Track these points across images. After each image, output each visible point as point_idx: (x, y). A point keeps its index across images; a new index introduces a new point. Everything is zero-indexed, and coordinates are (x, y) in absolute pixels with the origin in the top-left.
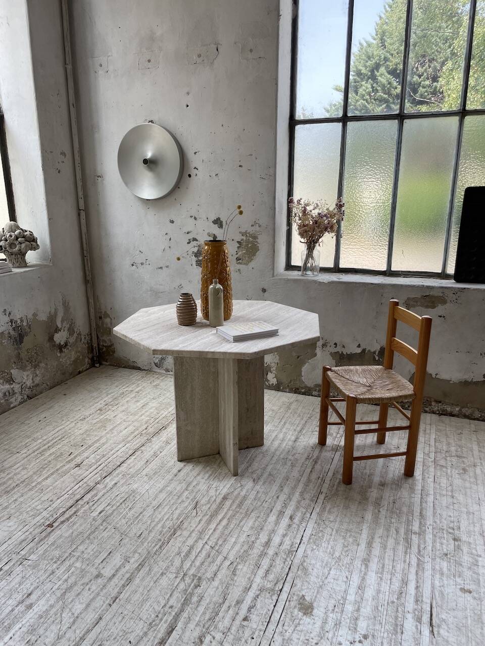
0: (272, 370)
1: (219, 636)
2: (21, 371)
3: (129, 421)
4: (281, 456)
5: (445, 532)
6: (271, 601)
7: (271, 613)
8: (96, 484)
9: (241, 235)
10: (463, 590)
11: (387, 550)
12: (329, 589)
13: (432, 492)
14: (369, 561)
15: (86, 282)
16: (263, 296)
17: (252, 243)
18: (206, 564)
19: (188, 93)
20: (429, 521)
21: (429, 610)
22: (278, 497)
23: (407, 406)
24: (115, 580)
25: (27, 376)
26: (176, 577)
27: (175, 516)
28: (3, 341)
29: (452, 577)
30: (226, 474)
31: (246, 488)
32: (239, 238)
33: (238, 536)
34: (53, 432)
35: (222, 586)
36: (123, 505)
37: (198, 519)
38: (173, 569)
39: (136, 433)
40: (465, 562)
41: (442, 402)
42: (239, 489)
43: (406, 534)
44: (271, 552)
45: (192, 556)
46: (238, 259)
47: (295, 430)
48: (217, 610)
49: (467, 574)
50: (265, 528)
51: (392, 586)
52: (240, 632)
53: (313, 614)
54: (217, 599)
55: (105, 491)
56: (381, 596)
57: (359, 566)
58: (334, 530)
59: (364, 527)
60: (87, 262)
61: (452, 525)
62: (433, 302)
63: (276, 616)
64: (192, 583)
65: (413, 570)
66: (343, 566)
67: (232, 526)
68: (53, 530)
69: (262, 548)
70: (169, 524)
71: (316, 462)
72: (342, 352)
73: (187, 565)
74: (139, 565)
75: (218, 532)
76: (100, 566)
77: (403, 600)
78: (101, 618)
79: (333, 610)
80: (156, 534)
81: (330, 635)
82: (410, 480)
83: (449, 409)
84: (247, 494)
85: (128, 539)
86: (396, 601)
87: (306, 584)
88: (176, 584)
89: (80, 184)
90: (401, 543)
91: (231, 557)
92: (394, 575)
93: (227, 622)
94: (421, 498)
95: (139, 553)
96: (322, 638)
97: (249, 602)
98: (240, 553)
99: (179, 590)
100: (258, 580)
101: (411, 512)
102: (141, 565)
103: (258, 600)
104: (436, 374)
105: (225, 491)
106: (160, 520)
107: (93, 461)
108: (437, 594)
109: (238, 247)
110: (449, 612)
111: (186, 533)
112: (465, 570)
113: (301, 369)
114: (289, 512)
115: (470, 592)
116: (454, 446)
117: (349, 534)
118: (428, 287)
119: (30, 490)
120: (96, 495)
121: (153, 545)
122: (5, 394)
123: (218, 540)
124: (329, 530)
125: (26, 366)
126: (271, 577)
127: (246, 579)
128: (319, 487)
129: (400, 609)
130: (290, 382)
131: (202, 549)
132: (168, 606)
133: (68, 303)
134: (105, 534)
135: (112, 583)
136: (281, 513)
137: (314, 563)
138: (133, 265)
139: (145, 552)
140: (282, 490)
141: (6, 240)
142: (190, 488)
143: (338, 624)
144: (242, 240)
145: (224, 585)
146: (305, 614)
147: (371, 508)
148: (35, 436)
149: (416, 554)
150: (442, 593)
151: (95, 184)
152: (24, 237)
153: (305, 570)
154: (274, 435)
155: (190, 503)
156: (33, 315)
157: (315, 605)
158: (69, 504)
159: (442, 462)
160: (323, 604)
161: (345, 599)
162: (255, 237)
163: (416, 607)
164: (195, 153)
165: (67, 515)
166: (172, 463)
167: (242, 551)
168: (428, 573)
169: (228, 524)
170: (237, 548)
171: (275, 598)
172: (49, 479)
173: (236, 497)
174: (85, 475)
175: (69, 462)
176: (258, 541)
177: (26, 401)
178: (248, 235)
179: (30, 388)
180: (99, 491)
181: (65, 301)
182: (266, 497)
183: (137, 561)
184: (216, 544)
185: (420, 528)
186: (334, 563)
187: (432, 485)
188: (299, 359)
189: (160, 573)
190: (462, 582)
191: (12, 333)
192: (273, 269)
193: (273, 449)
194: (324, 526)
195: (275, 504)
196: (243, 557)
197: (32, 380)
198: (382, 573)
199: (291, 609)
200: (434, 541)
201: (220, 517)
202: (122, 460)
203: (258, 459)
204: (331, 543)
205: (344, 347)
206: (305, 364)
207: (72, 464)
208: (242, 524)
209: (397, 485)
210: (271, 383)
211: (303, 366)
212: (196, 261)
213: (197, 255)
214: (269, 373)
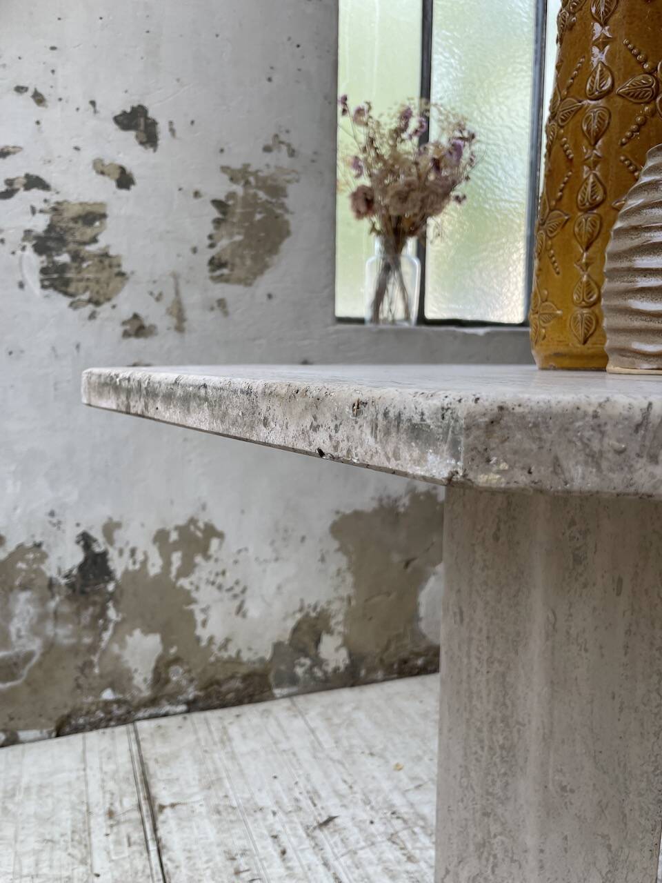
0: (333, 622)
9: (226, 177)
17: (265, 207)
32: (220, 187)
46: (216, 264)
109: (217, 223)
113: (415, 596)
130: (387, 648)
144: (232, 195)
162: (276, 191)
178: (252, 179)
188: (409, 569)
206: (426, 580)
210: (330, 669)
211: (422, 588)
212: (44, 271)
213: (44, 244)
214: (325, 637)
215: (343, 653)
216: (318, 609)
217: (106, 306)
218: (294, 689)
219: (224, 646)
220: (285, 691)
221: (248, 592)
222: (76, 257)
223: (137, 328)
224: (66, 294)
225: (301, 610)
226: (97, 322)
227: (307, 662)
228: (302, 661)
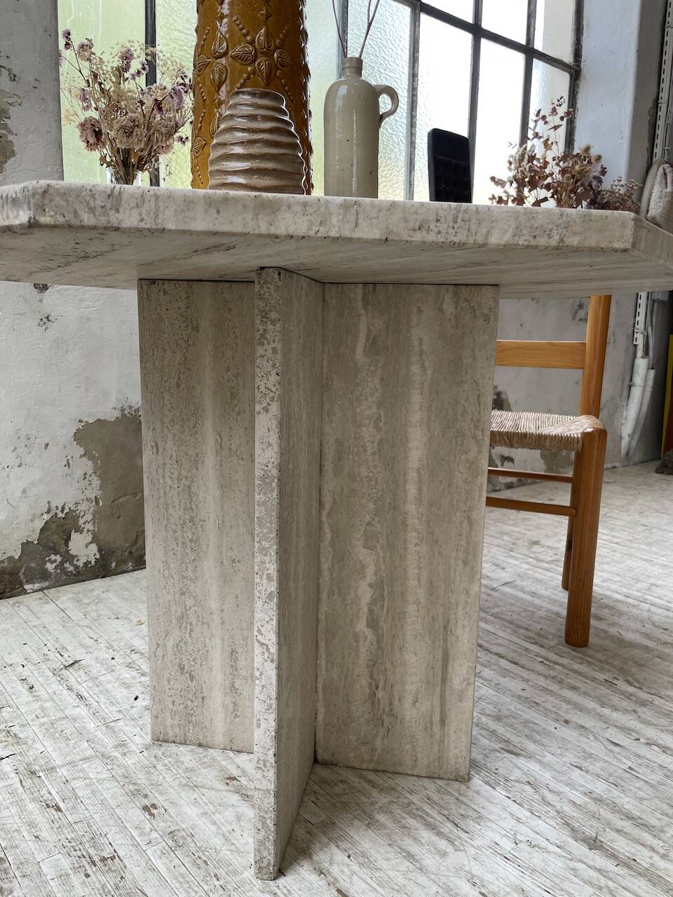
0: (81, 521)
30: (444, 792)
210: (81, 564)
214: (74, 536)
215: (94, 548)
216: (66, 510)
218: (47, 584)
220: (37, 586)
225: (48, 512)
227: (58, 558)
228: (53, 557)
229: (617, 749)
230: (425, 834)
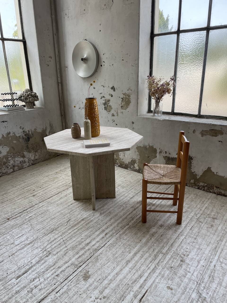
0: (136, 162)
1: (42, 280)
2: (29, 153)
3: (65, 179)
4: (120, 205)
5: (179, 256)
6: (73, 270)
7: (70, 275)
8: (35, 205)
10: (169, 288)
11: (142, 259)
12: (102, 271)
13: (185, 234)
14: (130, 262)
15: (62, 115)
16: (133, 125)
17: (128, 99)
18: (56, 247)
19: (100, 25)
20: (174, 249)
21: (144, 292)
22: (106, 223)
23: (201, 188)
24: (18, 247)
25: (32, 155)
26: (41, 251)
27: (57, 224)
28: (20, 140)
29: (167, 280)
30: (90, 209)
31: (95, 217)
32: (122, 96)
33: (78, 238)
34: (33, 180)
35: (57, 259)
36: (40, 216)
37: (65, 227)
38: (42, 247)
39: (64, 185)
40: (179, 274)
41: (220, 188)
42: (91, 217)
43: (157, 253)
44: (87, 248)
45: (53, 243)
46: (122, 107)
47: (135, 193)
48: (48, 268)
49: (177, 280)
50: (91, 237)
51: (133, 277)
52: (51, 281)
53: (88, 281)
54: (51, 264)
55: (36, 208)
56: (125, 280)
57: (124, 263)
58: (123, 244)
59: (138, 245)
60: (62, 106)
61: (185, 253)
62: (216, 133)
63: (71, 277)
64: (46, 254)
65: (149, 271)
66: (116, 261)
67: (78, 233)
68: (8, 221)
69: (84, 245)
70: (53, 227)
71: (135, 210)
72: (169, 156)
73: (49, 246)
74: (30, 242)
75: (71, 234)
76: (16, 240)
77: (133, 285)
78: (3, 261)
79: (98, 281)
80: (45, 230)
81: (89, 292)
82: (178, 226)
83: (223, 192)
84: (94, 220)
85: (32, 231)
86: (130, 284)
87: (93, 266)
88: (39, 253)
89: (58, 71)
90: (152, 257)
91: (68, 247)
92: (138, 271)
93: (48, 275)
94: (178, 236)
95: (33, 237)
96: (84, 292)
97: (63, 268)
98: (73, 246)
99: (39, 256)
100: (73, 260)
101: (167, 243)
102: (31, 243)
103: (68, 268)
104: (217, 173)
105: (85, 216)
106: (50, 225)
107: (41, 195)
108: (153, 286)
109: (122, 101)
110: (154, 297)
111: (57, 232)
112: (177, 277)
114: (107, 231)
115: (172, 289)
116: (215, 213)
117: (128, 247)
118: (213, 125)
119: (11, 203)
120: (32, 209)
121: (41, 235)
122: (21, 162)
123: (68, 238)
124: (120, 243)
125: (31, 151)
126: (80, 259)
127: (69, 258)
128: (128, 222)
129: (129, 289)
131: (59, 241)
132: (30, 262)
133: (52, 125)
134: (26, 226)
135: (16, 248)
136: (103, 231)
137: (103, 257)
138: (80, 109)
139: (36, 237)
140: (110, 220)
141: (24, 97)
142: (71, 213)
143: (96, 288)
144: (124, 97)
145: (58, 259)
146: (84, 280)
147: (148, 236)
148: (26, 181)
149: (156, 264)
150: (156, 286)
151: (65, 70)
152: (31, 95)
153: (97, 259)
154: (123, 194)
155: (67, 219)
156: (34, 129)
157: (91, 277)
158: (20, 211)
159: (202, 220)
160: (95, 277)
161: (106, 277)
162: (129, 96)
163: (138, 290)
164: (104, 54)
165: (17, 216)
166: (71, 200)
167: (75, 245)
168: (155, 275)
169: (77, 232)
170: (73, 243)
171: (75, 269)
172: (20, 200)
173: (88, 220)
174: (34, 200)
175: (31, 194)
176: (85, 242)
177: (31, 166)
178: (126, 95)
179: (33, 160)
180: (35, 208)
181: (51, 123)
182: (101, 222)
183: (31, 240)
184: (66, 240)
185: (167, 251)
186: (112, 259)
187: (188, 230)
188: (149, 158)
189: (36, 248)
190: (171, 283)
191: (24, 136)
192: (137, 112)
193: (119, 200)
194: (119, 241)
195: (103, 226)
196: (73, 248)
197: (34, 157)
198: (132, 269)
199: (79, 276)
200: (170, 259)
201: (75, 228)
202: (52, 196)
203: (109, 204)
204: (117, 249)
205: (170, 154)
206: (151, 161)
207: (32, 195)
208: (83, 232)
209: (170, 227)
210: (136, 169)
211: (151, 162)
212: (104, 107)
213: (105, 104)
214: (135, 164)
215: (138, 167)
216: (135, 159)
217: (110, 112)
218: (131, 170)
219: (122, 160)
220: (130, 169)
221: (125, 153)
222: (107, 106)
223: (113, 115)
224: (106, 110)
225: (132, 158)
226: (109, 114)
227: (133, 166)
228: (132, 166)
229: (105, 223)
230: (82, 208)
